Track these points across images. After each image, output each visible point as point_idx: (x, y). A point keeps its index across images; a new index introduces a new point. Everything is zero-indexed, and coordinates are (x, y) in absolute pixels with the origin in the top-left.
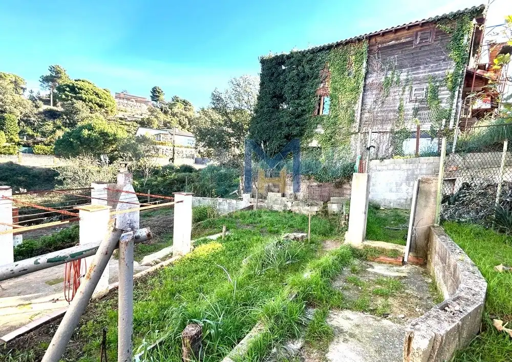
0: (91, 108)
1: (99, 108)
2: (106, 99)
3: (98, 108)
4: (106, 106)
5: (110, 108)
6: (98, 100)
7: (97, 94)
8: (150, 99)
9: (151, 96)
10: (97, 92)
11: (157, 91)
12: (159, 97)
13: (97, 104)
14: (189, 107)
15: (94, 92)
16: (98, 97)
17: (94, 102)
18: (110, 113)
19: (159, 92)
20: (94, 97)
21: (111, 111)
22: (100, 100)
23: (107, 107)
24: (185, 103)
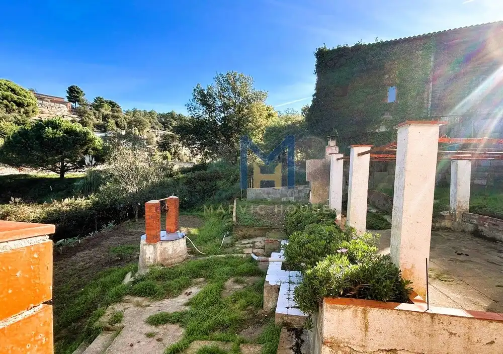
0: (7, 106)
1: (17, 107)
2: (25, 96)
3: (15, 107)
4: (26, 104)
5: (31, 108)
6: (15, 97)
7: (13, 91)
8: (66, 100)
9: (67, 97)
10: (12, 87)
11: (75, 90)
12: (78, 97)
13: (15, 102)
14: (117, 109)
15: (9, 87)
16: (15, 94)
17: (10, 99)
18: (31, 113)
19: (78, 92)
20: (9, 93)
21: (33, 112)
22: (17, 97)
23: (27, 106)
24: (112, 104)
